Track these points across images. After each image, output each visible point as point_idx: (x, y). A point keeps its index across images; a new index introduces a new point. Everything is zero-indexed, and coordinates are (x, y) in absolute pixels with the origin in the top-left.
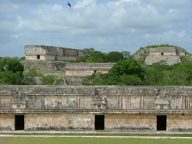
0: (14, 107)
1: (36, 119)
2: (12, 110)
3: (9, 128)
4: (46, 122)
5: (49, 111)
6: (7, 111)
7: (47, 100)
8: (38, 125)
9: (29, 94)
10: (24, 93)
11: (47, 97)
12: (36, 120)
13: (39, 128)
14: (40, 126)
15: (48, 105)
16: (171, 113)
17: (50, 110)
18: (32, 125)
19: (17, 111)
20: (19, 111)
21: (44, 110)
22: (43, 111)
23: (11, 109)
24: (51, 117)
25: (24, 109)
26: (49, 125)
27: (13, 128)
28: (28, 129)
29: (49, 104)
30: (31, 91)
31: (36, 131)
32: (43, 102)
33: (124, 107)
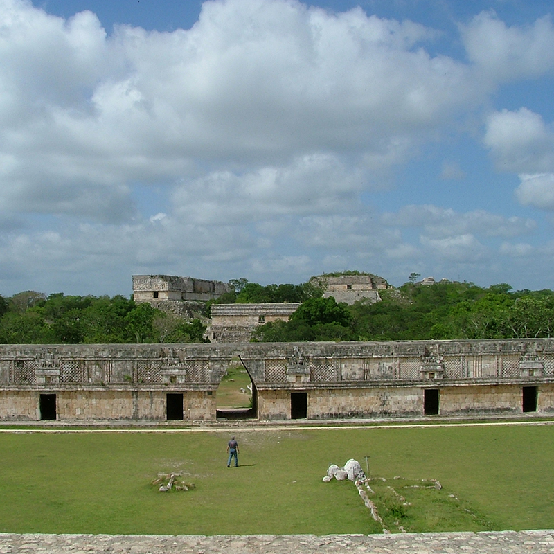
0: (291, 379)
1: (327, 399)
2: (287, 386)
3: (281, 416)
4: (344, 404)
5: (350, 385)
6: (278, 387)
7: (345, 366)
8: (330, 409)
9: (316, 358)
10: (308, 355)
11: (346, 361)
12: (327, 400)
13: (331, 414)
14: (333, 411)
15: (347, 375)
16: (545, 382)
17: (351, 383)
18: (321, 409)
19: (295, 385)
20: (298, 387)
21: (341, 383)
22: (339, 385)
23: (285, 384)
24: (353, 396)
25: (308, 383)
26: (348, 409)
27: (289, 416)
28: (314, 416)
29: (349, 374)
30: (319, 352)
31: (328, 419)
32: (339, 370)
33: (471, 376)
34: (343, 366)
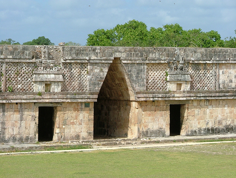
0: (172, 87)
1: (204, 111)
2: (168, 95)
3: (160, 132)
4: (220, 117)
5: (227, 94)
6: (159, 97)
7: (223, 73)
8: (207, 124)
9: (196, 62)
10: (189, 58)
11: (223, 67)
12: (205, 113)
13: (208, 130)
14: (210, 126)
15: (224, 83)
17: (228, 92)
18: (199, 123)
19: (176, 95)
20: (179, 97)
21: (219, 92)
22: (217, 94)
23: (166, 93)
24: (228, 107)
25: (188, 92)
26: (224, 123)
27: (168, 132)
28: (192, 131)
29: (226, 82)
30: (199, 56)
31: (205, 134)
32: (217, 77)
34: (221, 72)
